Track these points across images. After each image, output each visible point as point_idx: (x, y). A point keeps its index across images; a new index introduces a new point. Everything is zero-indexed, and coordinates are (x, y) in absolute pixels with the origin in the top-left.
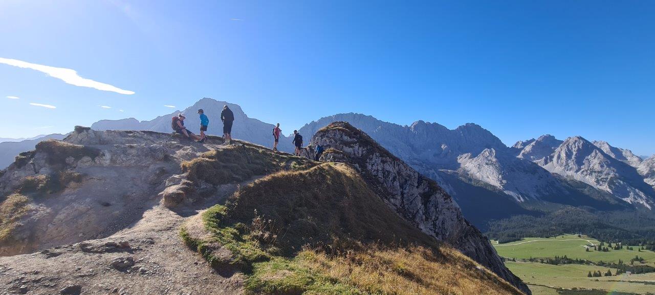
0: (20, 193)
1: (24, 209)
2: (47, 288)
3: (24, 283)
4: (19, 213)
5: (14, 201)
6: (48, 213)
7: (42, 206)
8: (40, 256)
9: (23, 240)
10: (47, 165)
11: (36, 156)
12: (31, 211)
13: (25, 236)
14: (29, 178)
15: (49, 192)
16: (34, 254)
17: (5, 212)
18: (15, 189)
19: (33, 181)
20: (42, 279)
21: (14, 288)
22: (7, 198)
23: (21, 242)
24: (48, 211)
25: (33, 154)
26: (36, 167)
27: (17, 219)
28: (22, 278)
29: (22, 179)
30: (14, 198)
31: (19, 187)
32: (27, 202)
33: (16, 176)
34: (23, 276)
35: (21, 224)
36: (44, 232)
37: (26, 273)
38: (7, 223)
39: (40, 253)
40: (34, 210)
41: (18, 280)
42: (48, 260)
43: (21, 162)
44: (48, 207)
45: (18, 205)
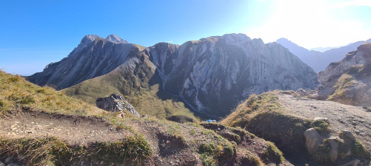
0: (348, 73)
1: (350, 82)
2: (367, 128)
3: (354, 120)
4: (347, 84)
5: (345, 78)
6: (364, 86)
7: (360, 82)
8: (363, 109)
9: (350, 98)
10: (364, 59)
11: (357, 54)
12: (354, 84)
13: (351, 97)
14: (353, 66)
15: (365, 74)
16: (359, 107)
17: (340, 83)
18: (345, 72)
19: (355, 68)
20: (364, 122)
21: (349, 121)
22: (341, 76)
23: (349, 99)
24: (365, 85)
25: (355, 53)
26: (357, 60)
27: (347, 87)
28: (353, 118)
29: (349, 67)
30: (345, 76)
31: (347, 71)
32: (352, 79)
33: (346, 65)
34: (353, 116)
35: (349, 90)
36: (361, 97)
37: (355, 116)
38: (341, 88)
39: (362, 107)
40: (356, 84)
41: (351, 118)
42: (367, 113)
43: (348, 58)
44: (364, 83)
45: (347, 80)
